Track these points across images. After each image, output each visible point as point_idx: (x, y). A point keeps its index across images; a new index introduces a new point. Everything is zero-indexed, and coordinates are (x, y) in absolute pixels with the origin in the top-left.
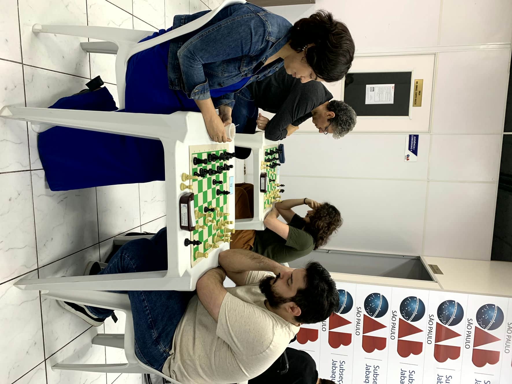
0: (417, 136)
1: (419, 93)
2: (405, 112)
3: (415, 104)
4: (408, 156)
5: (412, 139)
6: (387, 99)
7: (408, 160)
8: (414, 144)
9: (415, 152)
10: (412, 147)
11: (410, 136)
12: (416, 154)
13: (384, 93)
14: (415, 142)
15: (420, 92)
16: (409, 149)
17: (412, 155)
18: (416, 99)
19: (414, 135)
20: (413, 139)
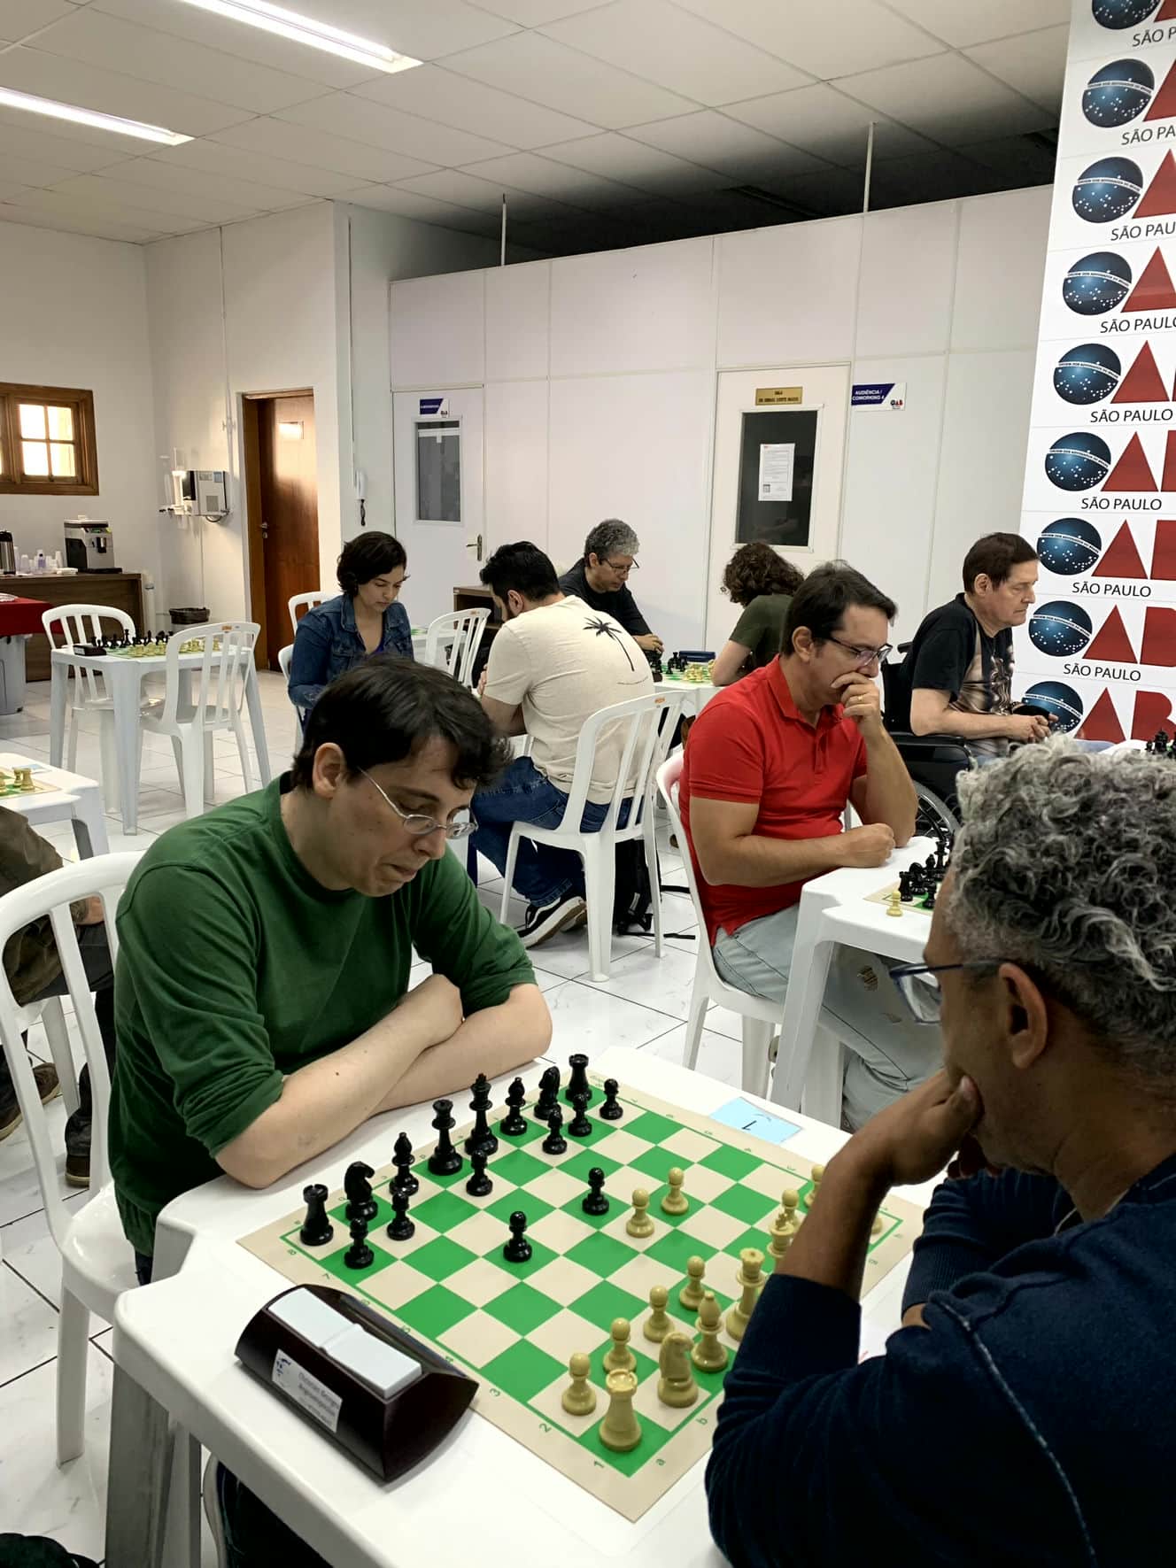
0: (856, 388)
1: (779, 395)
2: (811, 417)
3: (796, 399)
4: (893, 403)
5: (861, 398)
6: (784, 456)
7: (901, 403)
8: (871, 392)
9: (885, 389)
10: (875, 398)
11: (854, 403)
12: (891, 386)
13: (773, 463)
14: (866, 392)
15: (777, 393)
16: (880, 401)
17: (891, 396)
18: (790, 399)
19: (854, 394)
20: (862, 395)
